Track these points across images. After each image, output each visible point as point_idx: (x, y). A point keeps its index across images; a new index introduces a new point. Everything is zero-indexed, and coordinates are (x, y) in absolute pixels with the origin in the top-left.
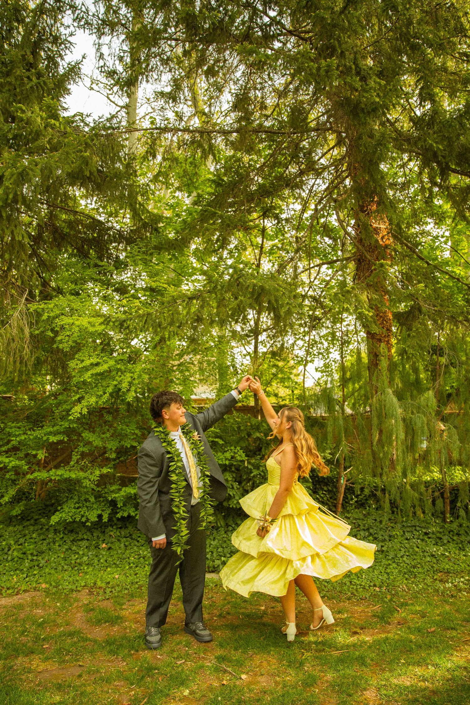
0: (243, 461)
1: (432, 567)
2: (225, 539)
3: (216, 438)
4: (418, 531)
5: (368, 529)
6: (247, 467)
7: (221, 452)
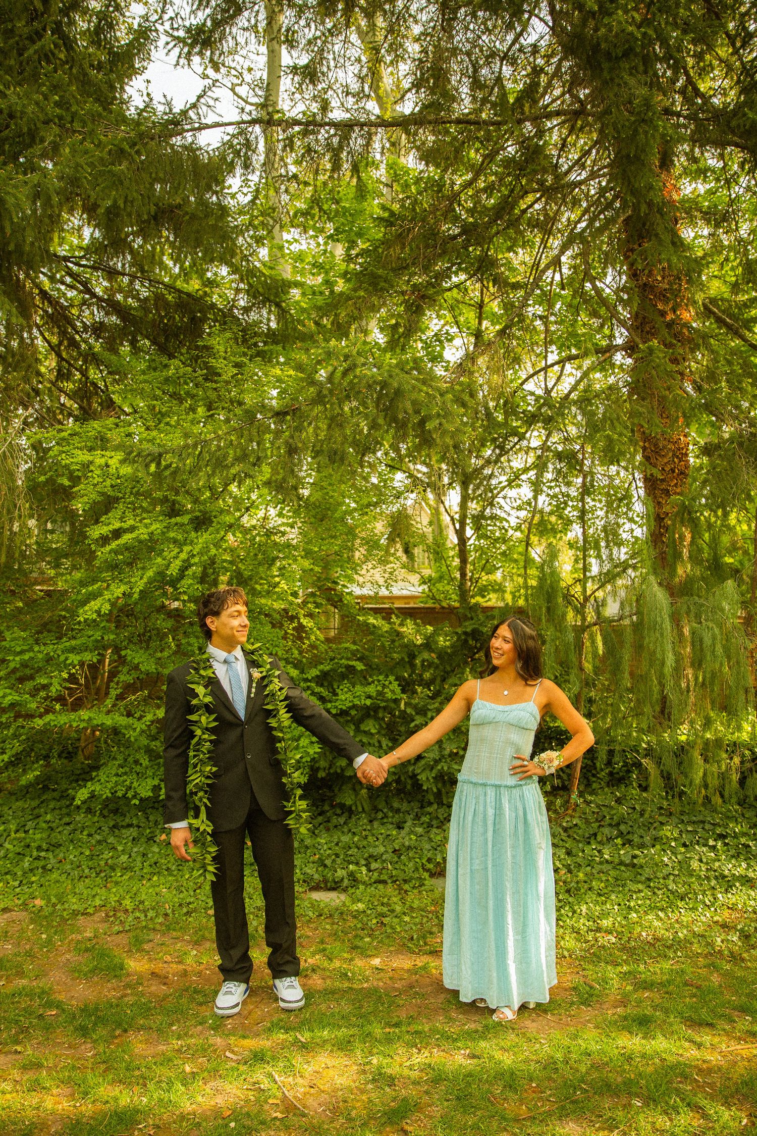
0: (396, 701)
3: (352, 660)
5: (618, 824)
6: (405, 711)
7: (362, 684)
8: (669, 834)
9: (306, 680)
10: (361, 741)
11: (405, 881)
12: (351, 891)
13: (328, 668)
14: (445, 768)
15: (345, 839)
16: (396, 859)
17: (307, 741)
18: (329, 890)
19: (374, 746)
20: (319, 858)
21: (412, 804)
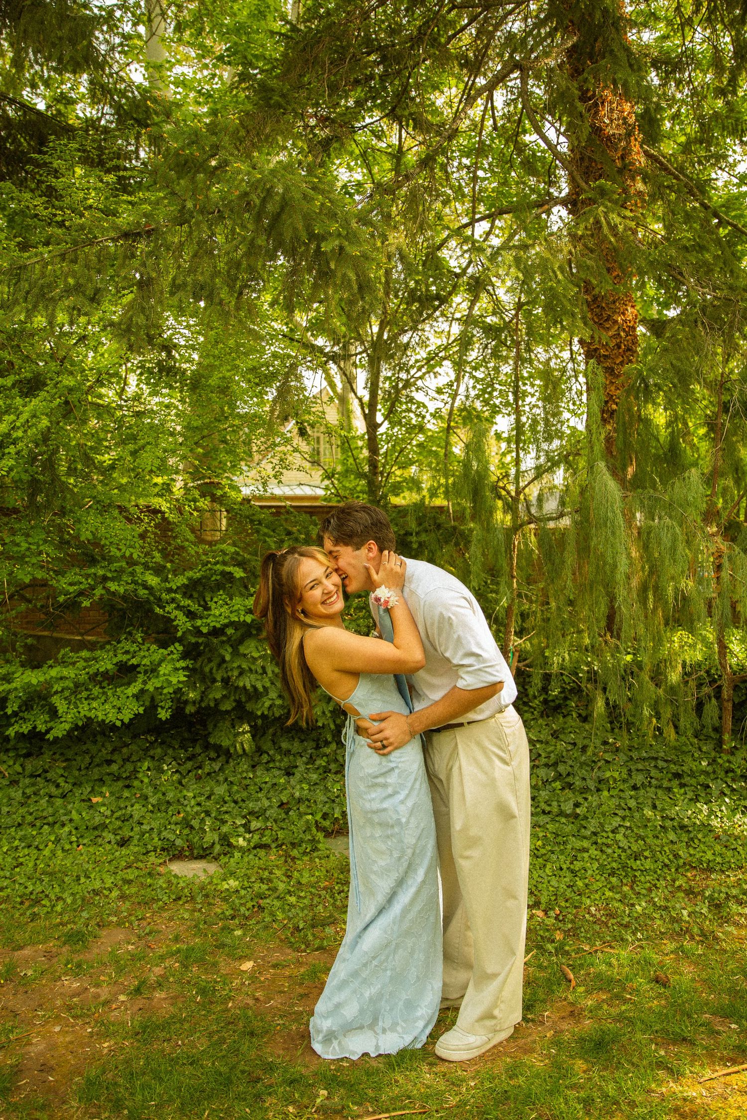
2: (248, 782)
4: (661, 770)
5: (555, 764)
7: (242, 595)
8: (616, 775)
9: (170, 590)
10: (239, 667)
11: (293, 845)
12: (223, 859)
13: (198, 575)
15: (220, 790)
16: (284, 816)
17: (170, 667)
18: (196, 858)
19: (256, 672)
20: (184, 818)
21: (306, 744)
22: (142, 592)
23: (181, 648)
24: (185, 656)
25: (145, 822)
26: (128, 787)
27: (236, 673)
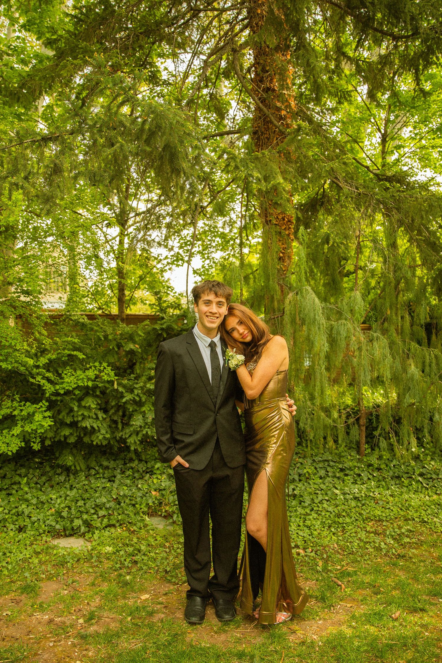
0: (111, 382)
1: (360, 514)
2: (87, 487)
3: (74, 351)
4: (332, 467)
6: (117, 389)
7: (81, 369)
8: (309, 471)
9: (38, 367)
10: (83, 414)
12: (89, 536)
13: (54, 357)
14: (149, 433)
15: (72, 494)
16: (118, 506)
17: (41, 416)
18: (67, 536)
19: (92, 418)
20: (57, 512)
21: (117, 462)
22: (22, 368)
23: (47, 404)
24: (49, 409)
25: (32, 515)
26: (9, 494)
27: (80, 419)
